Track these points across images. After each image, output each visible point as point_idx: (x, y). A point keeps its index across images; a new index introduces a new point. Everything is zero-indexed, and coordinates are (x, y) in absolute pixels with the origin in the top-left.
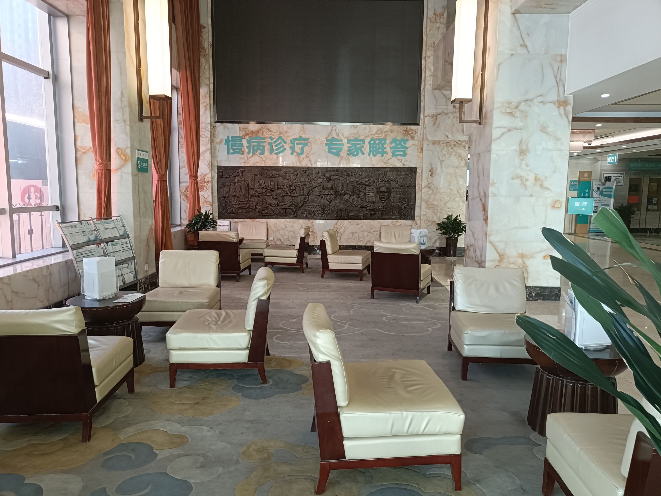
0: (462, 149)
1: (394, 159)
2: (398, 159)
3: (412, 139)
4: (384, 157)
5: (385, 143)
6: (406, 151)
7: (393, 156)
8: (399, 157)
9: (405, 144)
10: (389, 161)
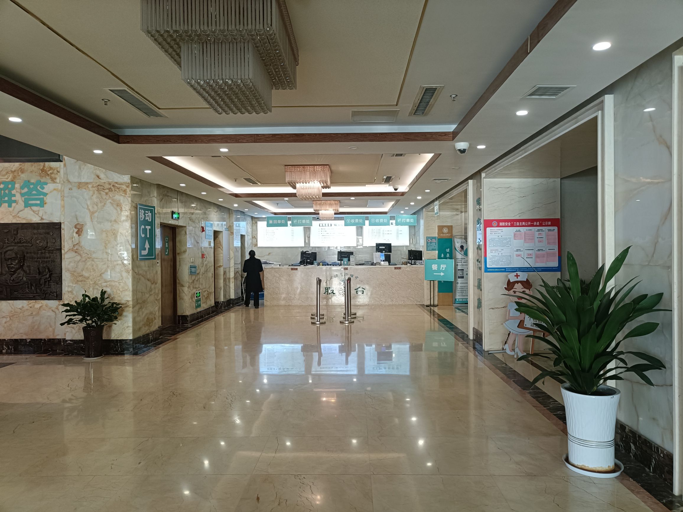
0: (121, 195)
1: (27, 210)
2: (33, 211)
3: (53, 182)
4: (13, 208)
5: (13, 188)
6: (45, 199)
7: (25, 207)
8: (35, 208)
9: (43, 188)
10: (21, 214)
